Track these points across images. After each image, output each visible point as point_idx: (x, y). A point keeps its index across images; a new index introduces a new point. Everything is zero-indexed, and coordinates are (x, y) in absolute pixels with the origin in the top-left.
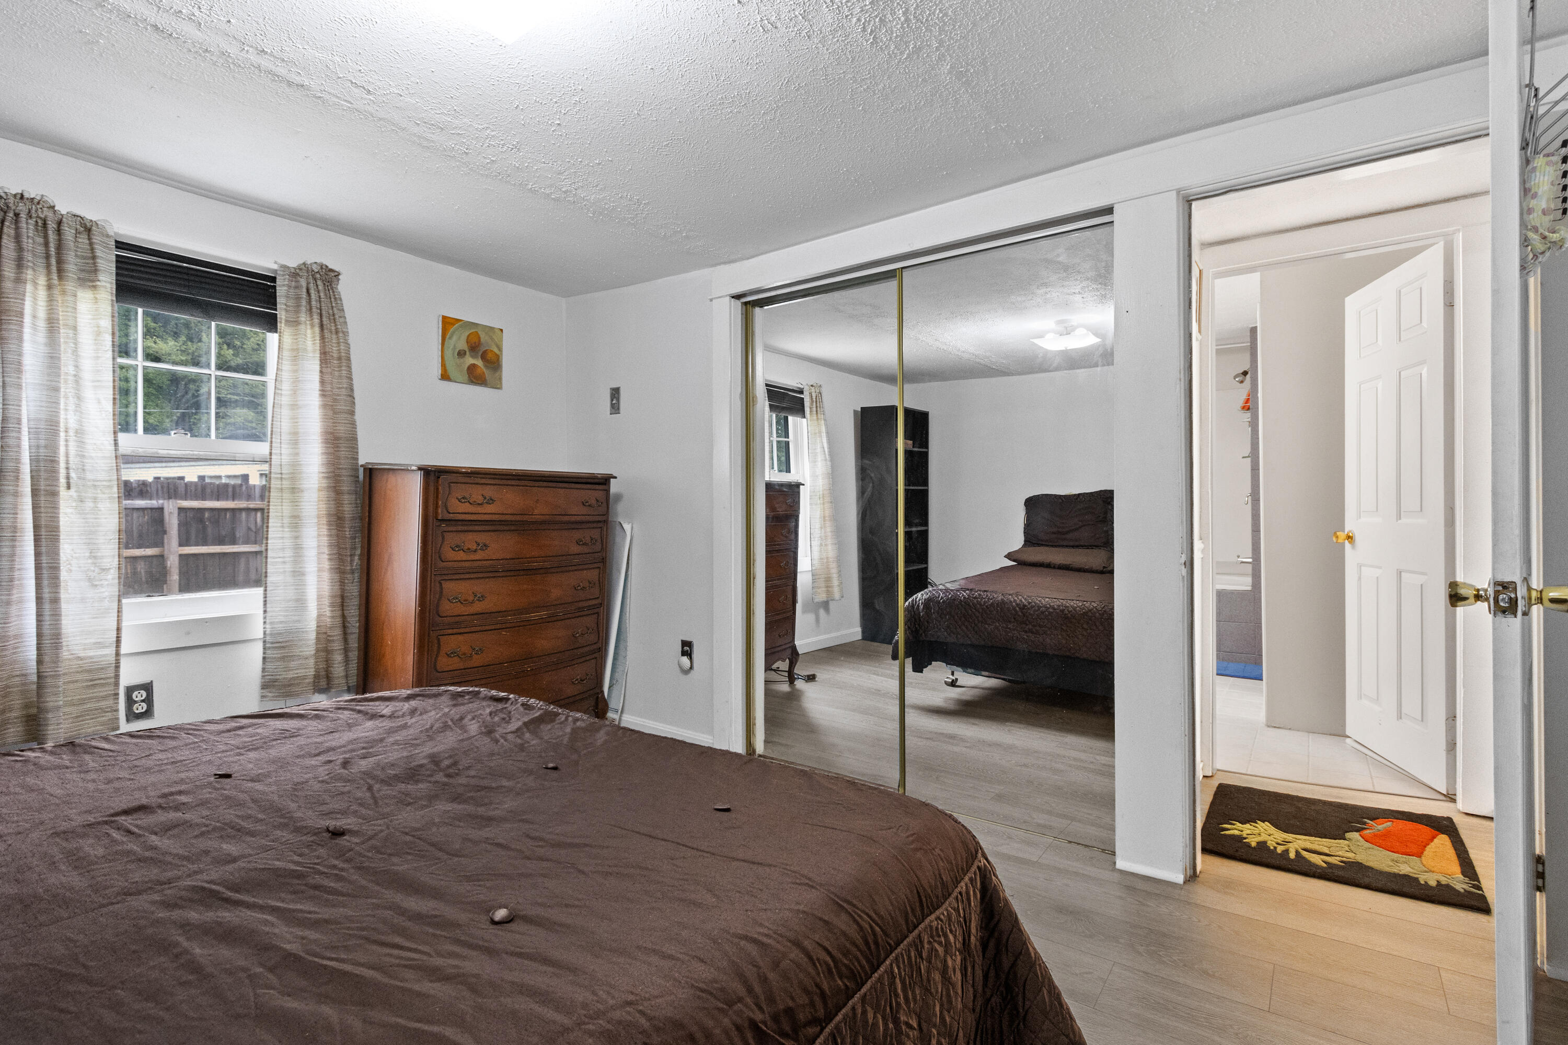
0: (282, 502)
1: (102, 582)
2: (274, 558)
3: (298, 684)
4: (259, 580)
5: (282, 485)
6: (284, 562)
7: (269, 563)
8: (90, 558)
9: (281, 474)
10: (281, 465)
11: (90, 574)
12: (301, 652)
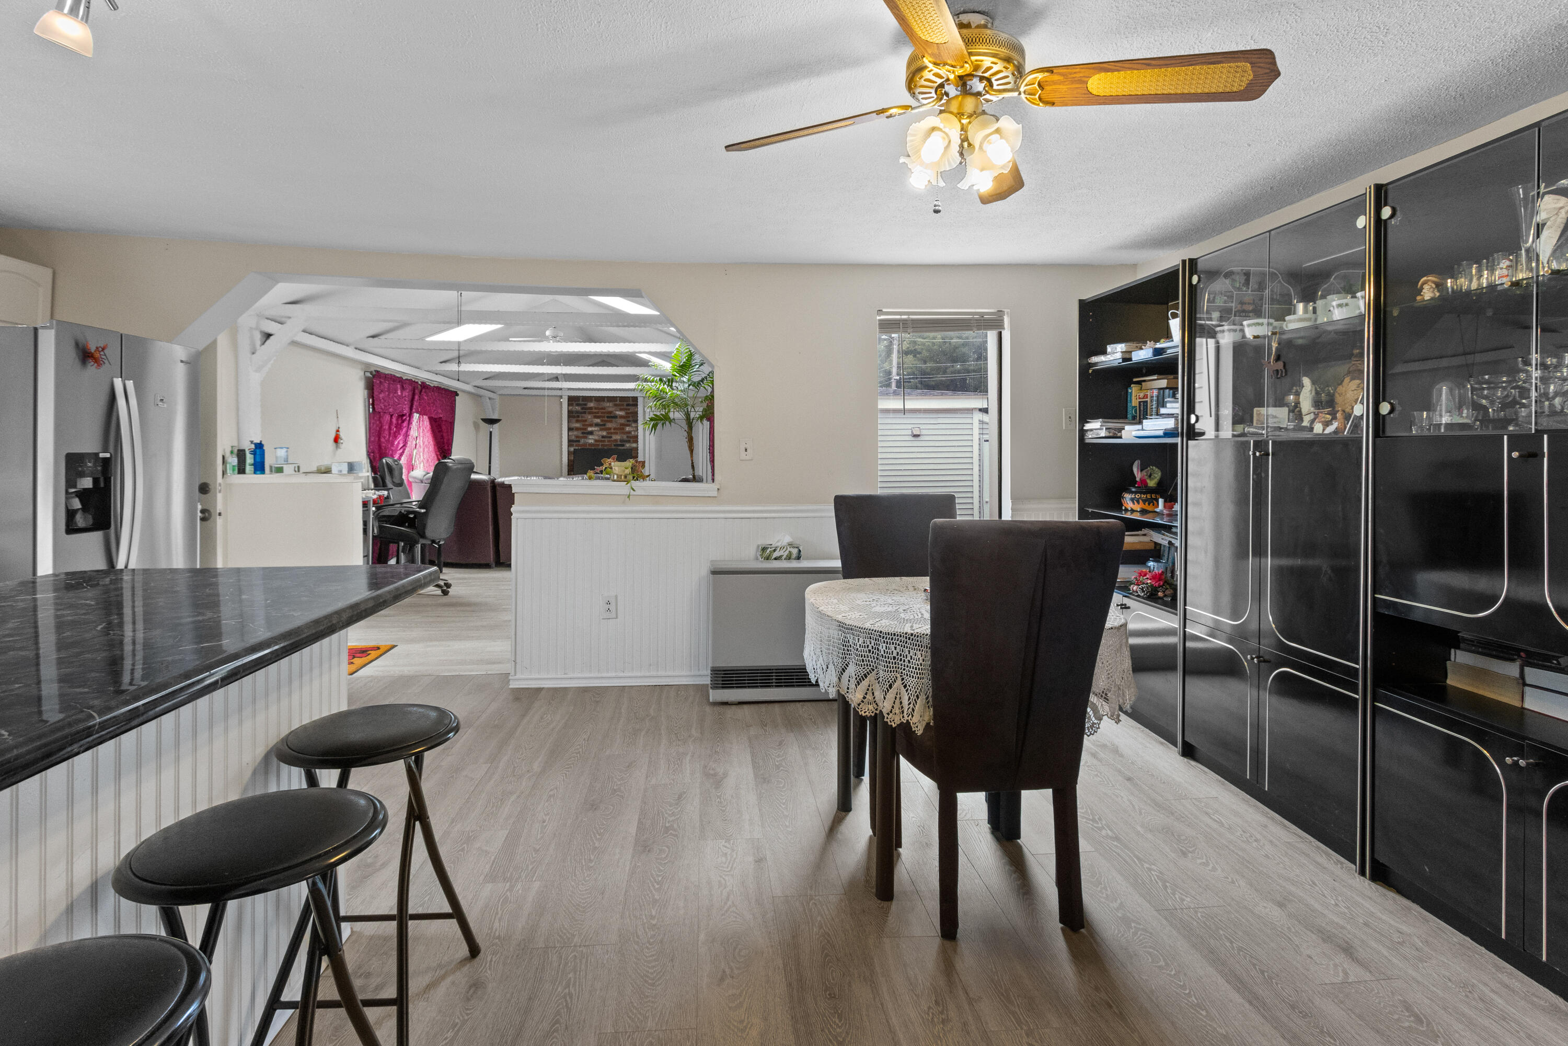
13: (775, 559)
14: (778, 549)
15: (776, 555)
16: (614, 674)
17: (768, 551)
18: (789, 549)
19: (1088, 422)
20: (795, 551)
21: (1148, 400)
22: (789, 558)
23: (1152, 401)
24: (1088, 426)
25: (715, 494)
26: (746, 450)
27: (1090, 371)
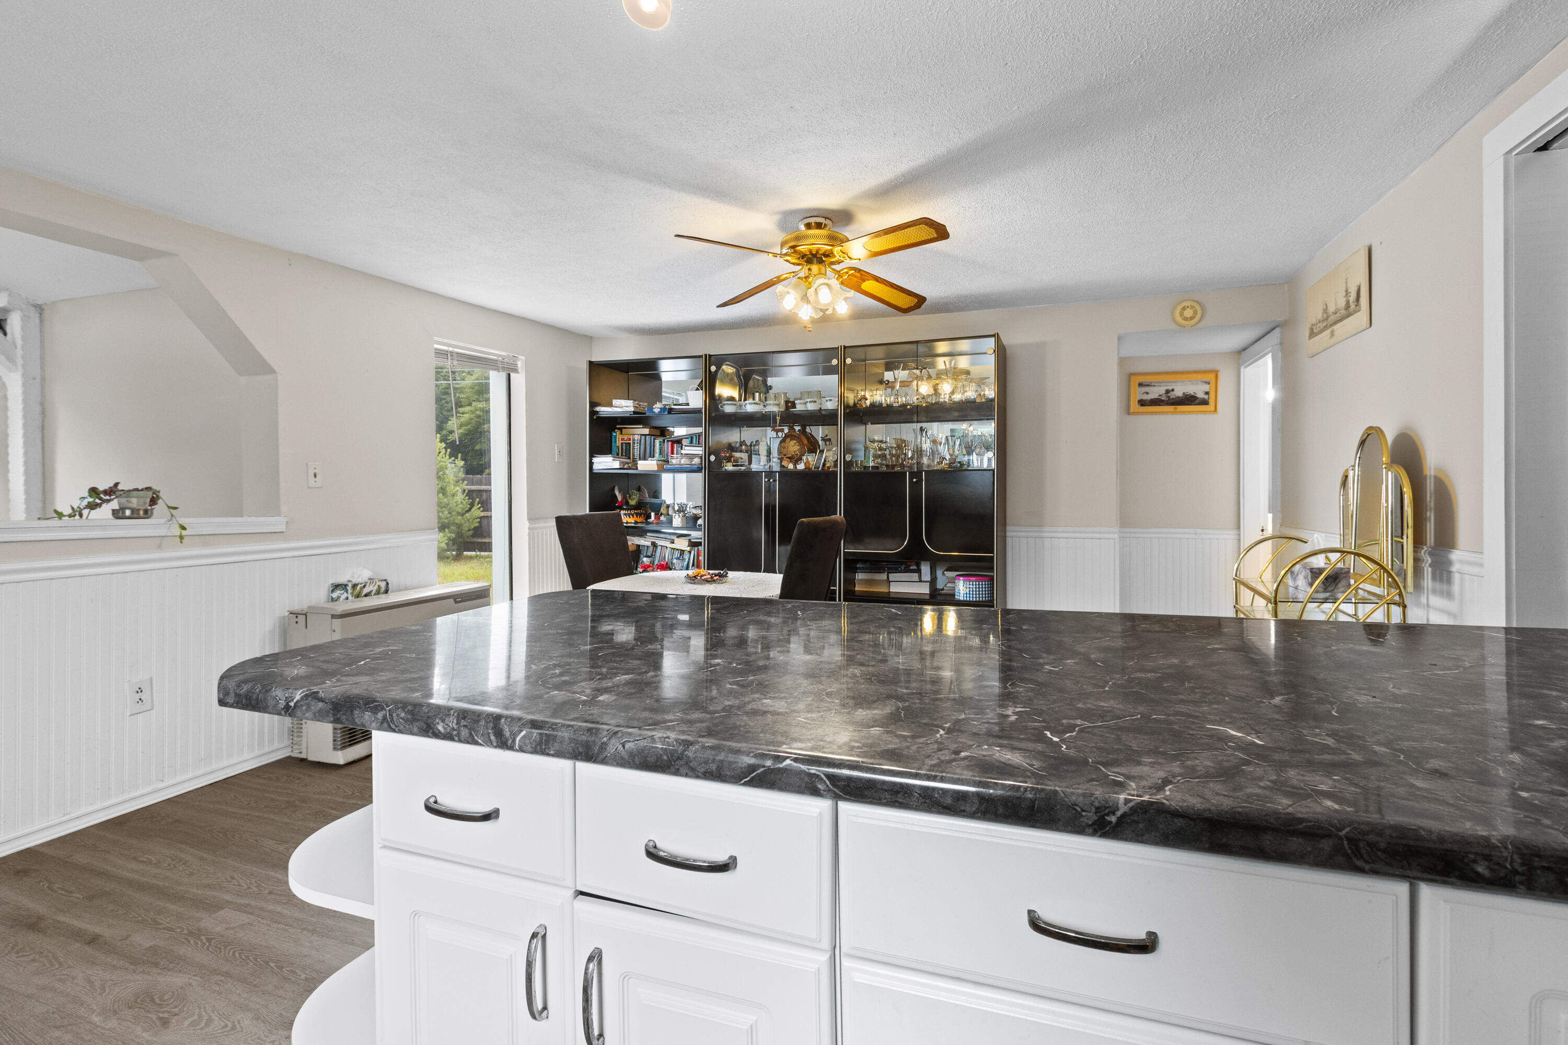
13: (366, 595)
14: (368, 585)
15: (366, 591)
16: (149, 789)
17: (358, 588)
18: (378, 583)
19: (596, 457)
20: (383, 584)
21: (631, 442)
22: (378, 593)
23: (634, 443)
24: (595, 460)
25: (282, 528)
26: (315, 476)
27: (595, 417)
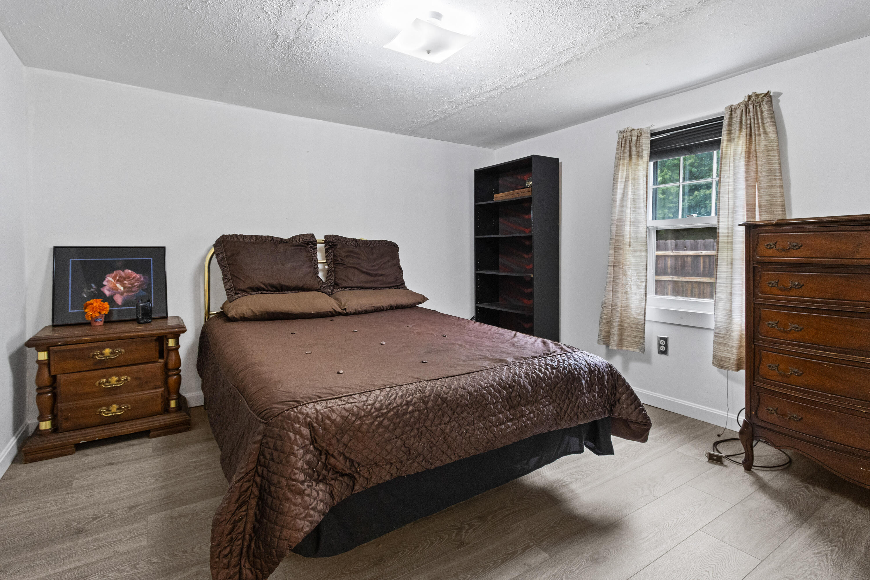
0: (728, 250)
1: (641, 287)
2: (720, 283)
3: (727, 362)
4: (712, 296)
5: (728, 240)
6: (727, 287)
7: (717, 286)
8: (636, 276)
9: (728, 233)
10: (728, 228)
11: (637, 283)
12: (729, 342)
